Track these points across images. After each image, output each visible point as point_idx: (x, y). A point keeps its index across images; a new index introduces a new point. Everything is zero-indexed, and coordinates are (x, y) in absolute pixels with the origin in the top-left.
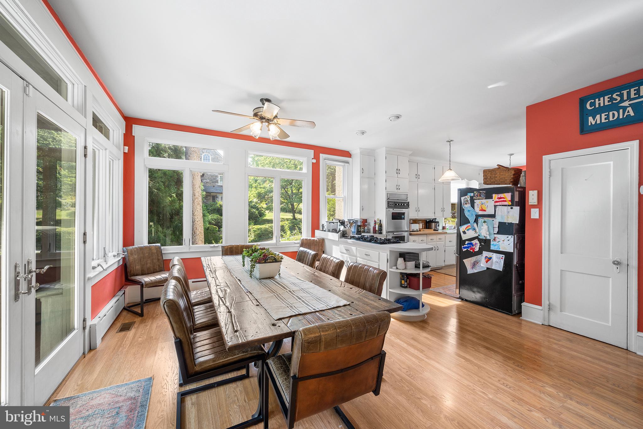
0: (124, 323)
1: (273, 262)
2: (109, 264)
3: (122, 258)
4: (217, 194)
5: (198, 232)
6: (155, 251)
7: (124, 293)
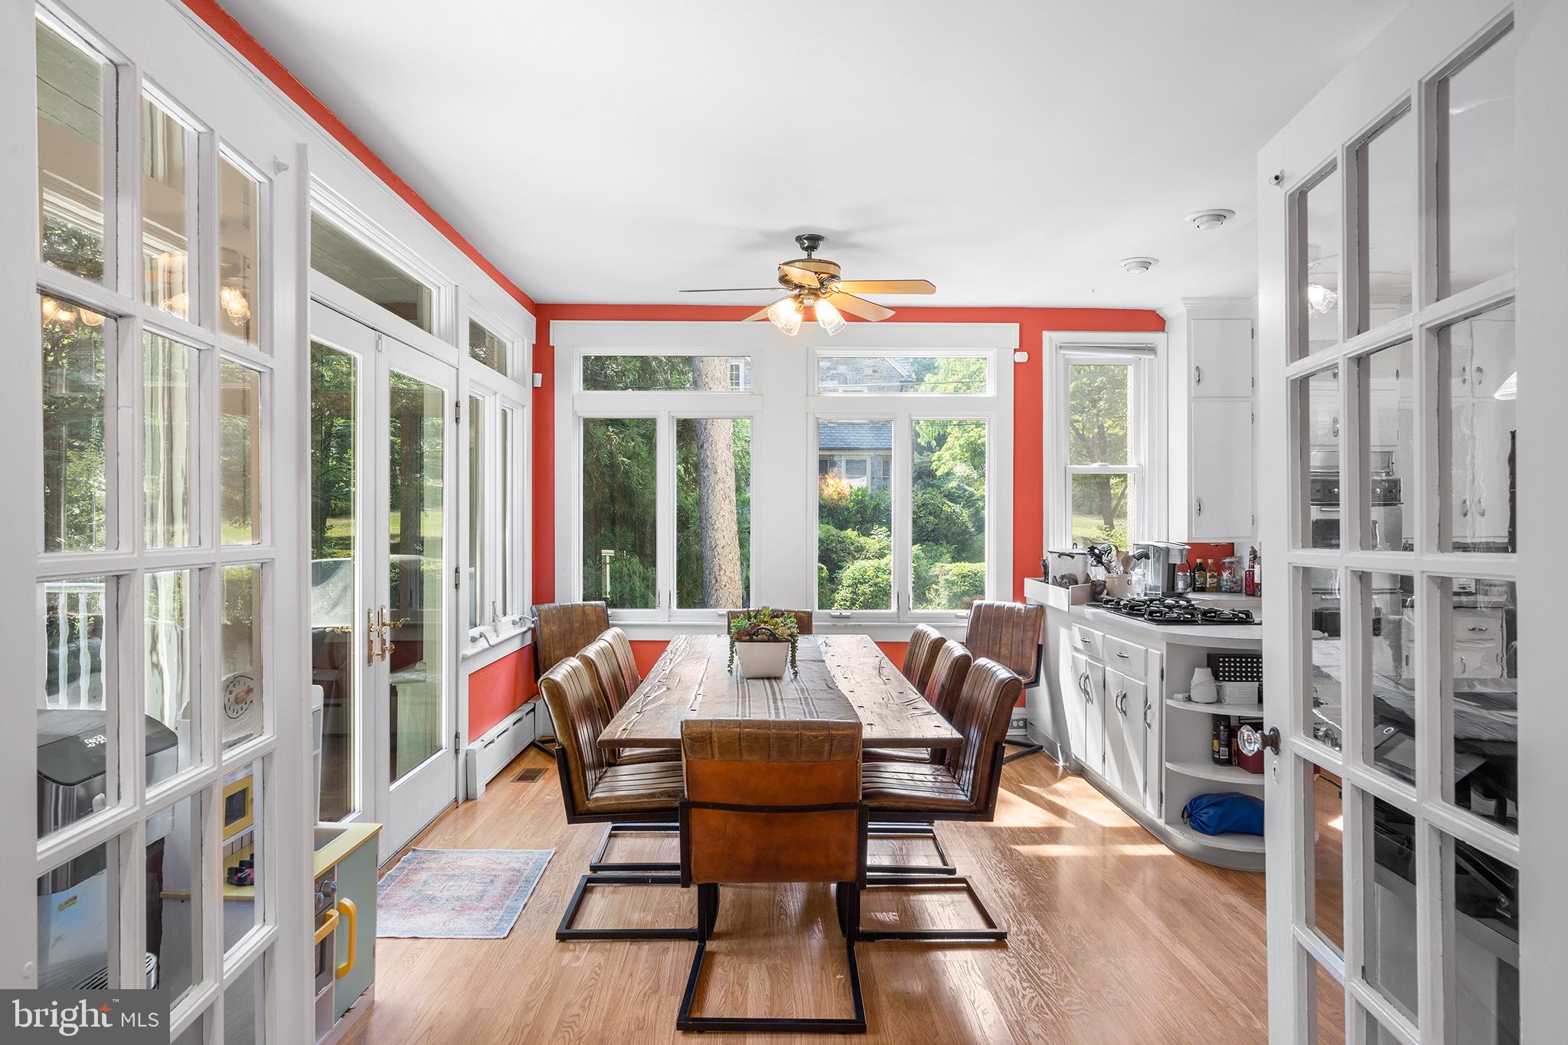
0: (529, 769)
1: (768, 641)
2: (502, 638)
3: (529, 629)
4: (834, 453)
5: (724, 579)
6: (595, 619)
7: (533, 710)
